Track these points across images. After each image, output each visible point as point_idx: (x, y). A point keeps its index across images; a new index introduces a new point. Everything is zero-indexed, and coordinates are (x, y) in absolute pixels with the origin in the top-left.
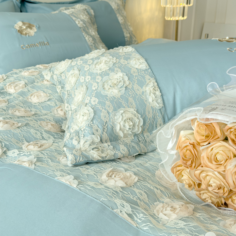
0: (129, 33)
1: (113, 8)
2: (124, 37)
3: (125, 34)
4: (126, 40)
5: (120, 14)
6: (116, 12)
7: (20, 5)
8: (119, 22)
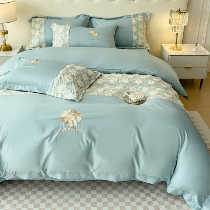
0: (137, 37)
1: (133, 23)
2: (133, 38)
3: (134, 37)
4: (134, 40)
5: (136, 26)
6: (133, 26)
7: (89, 19)
8: (132, 31)
